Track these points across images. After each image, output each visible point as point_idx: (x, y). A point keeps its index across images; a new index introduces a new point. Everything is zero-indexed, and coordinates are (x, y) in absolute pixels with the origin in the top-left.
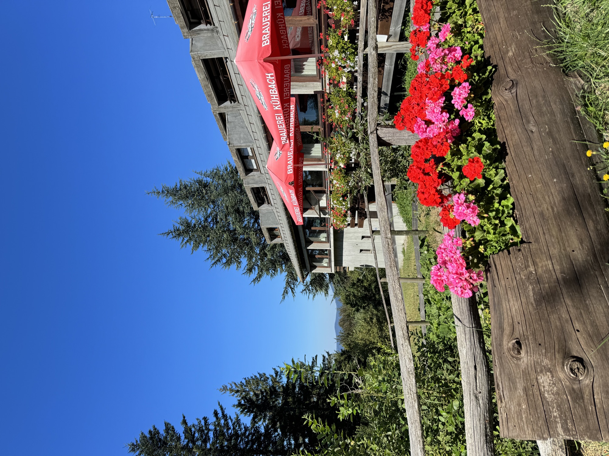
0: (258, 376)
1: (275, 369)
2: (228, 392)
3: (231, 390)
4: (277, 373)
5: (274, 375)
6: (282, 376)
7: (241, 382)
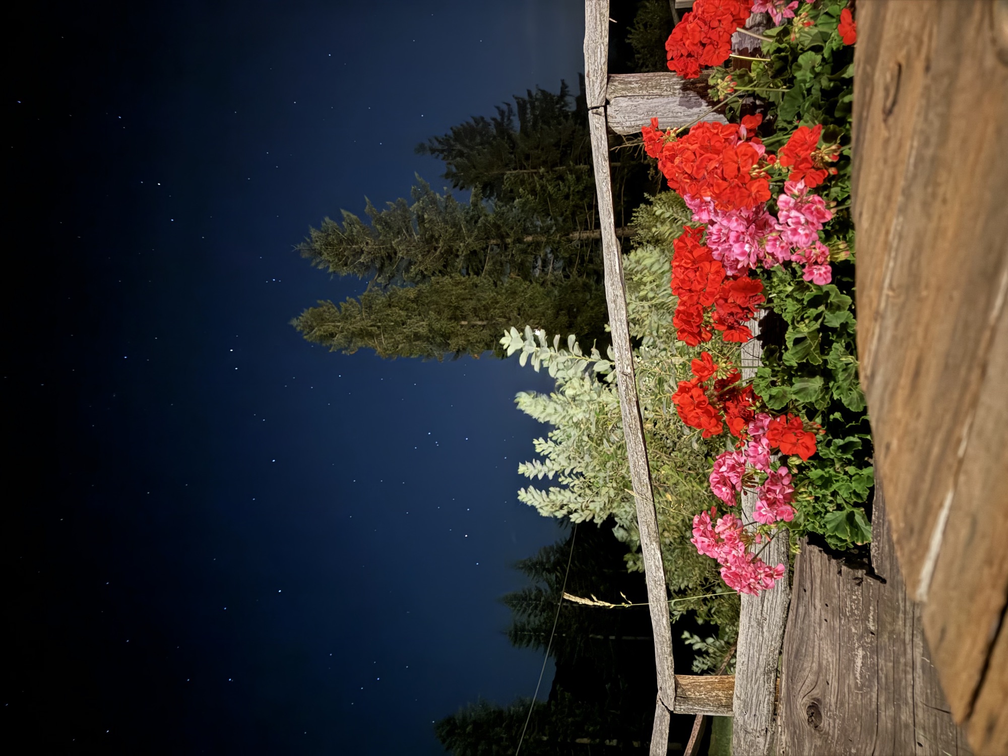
0: (472, 122)
1: (498, 108)
2: (429, 153)
3: (433, 151)
4: (502, 113)
5: (499, 118)
6: (512, 118)
7: (446, 136)
